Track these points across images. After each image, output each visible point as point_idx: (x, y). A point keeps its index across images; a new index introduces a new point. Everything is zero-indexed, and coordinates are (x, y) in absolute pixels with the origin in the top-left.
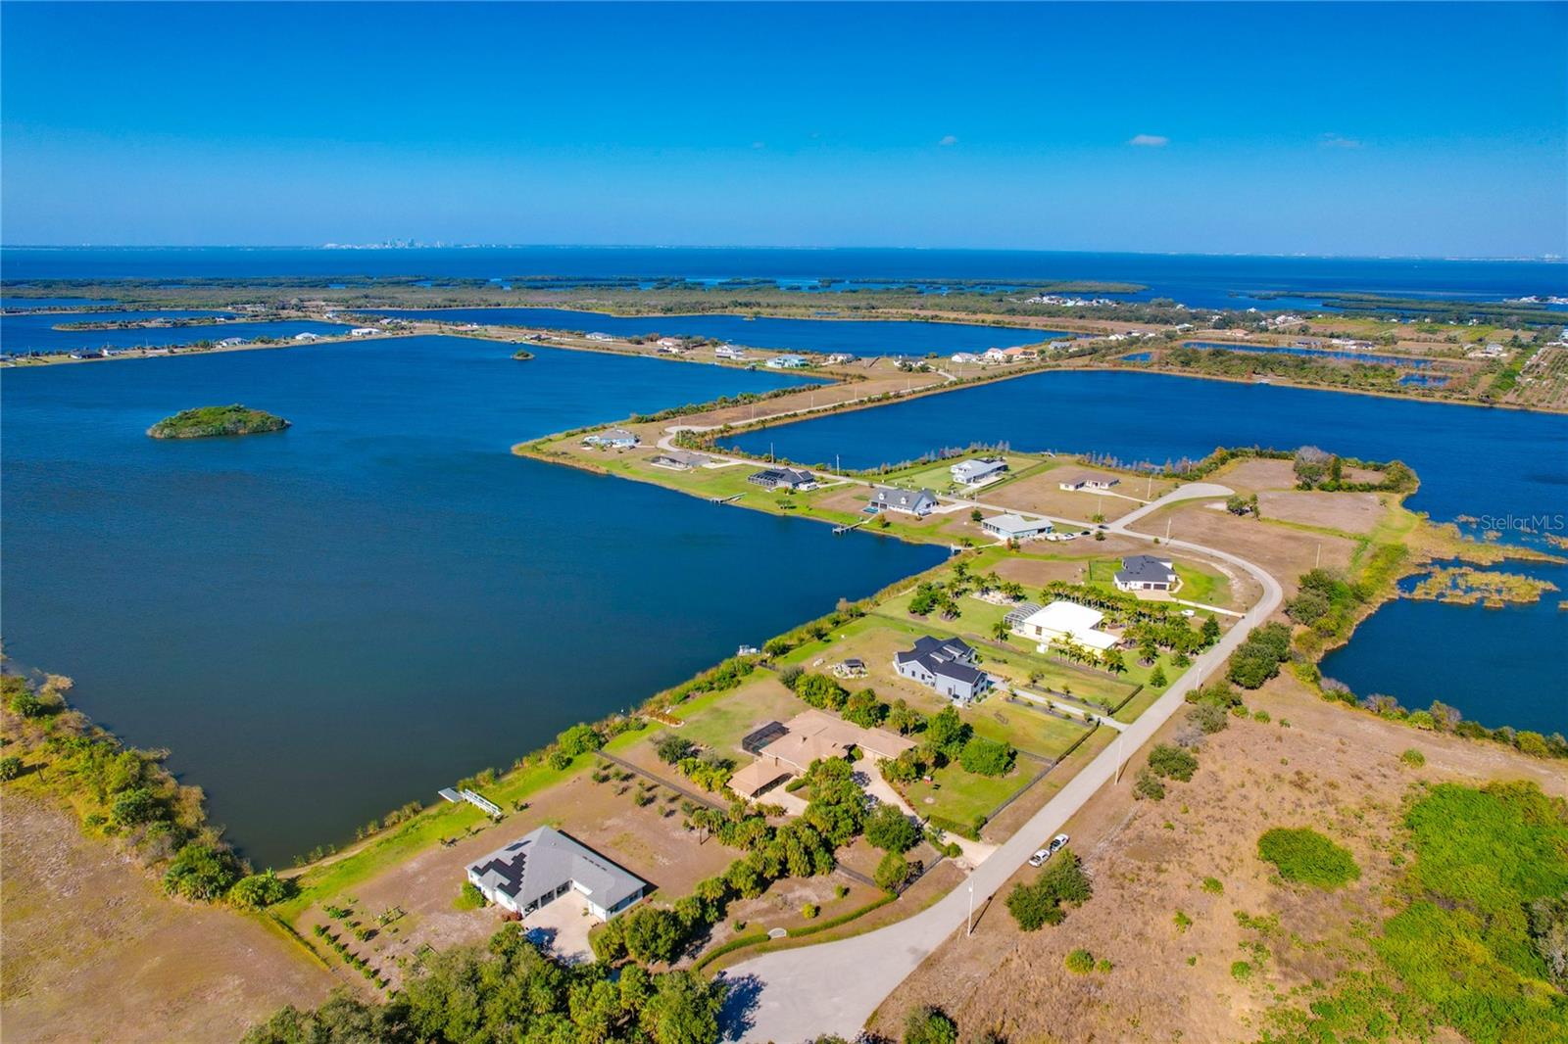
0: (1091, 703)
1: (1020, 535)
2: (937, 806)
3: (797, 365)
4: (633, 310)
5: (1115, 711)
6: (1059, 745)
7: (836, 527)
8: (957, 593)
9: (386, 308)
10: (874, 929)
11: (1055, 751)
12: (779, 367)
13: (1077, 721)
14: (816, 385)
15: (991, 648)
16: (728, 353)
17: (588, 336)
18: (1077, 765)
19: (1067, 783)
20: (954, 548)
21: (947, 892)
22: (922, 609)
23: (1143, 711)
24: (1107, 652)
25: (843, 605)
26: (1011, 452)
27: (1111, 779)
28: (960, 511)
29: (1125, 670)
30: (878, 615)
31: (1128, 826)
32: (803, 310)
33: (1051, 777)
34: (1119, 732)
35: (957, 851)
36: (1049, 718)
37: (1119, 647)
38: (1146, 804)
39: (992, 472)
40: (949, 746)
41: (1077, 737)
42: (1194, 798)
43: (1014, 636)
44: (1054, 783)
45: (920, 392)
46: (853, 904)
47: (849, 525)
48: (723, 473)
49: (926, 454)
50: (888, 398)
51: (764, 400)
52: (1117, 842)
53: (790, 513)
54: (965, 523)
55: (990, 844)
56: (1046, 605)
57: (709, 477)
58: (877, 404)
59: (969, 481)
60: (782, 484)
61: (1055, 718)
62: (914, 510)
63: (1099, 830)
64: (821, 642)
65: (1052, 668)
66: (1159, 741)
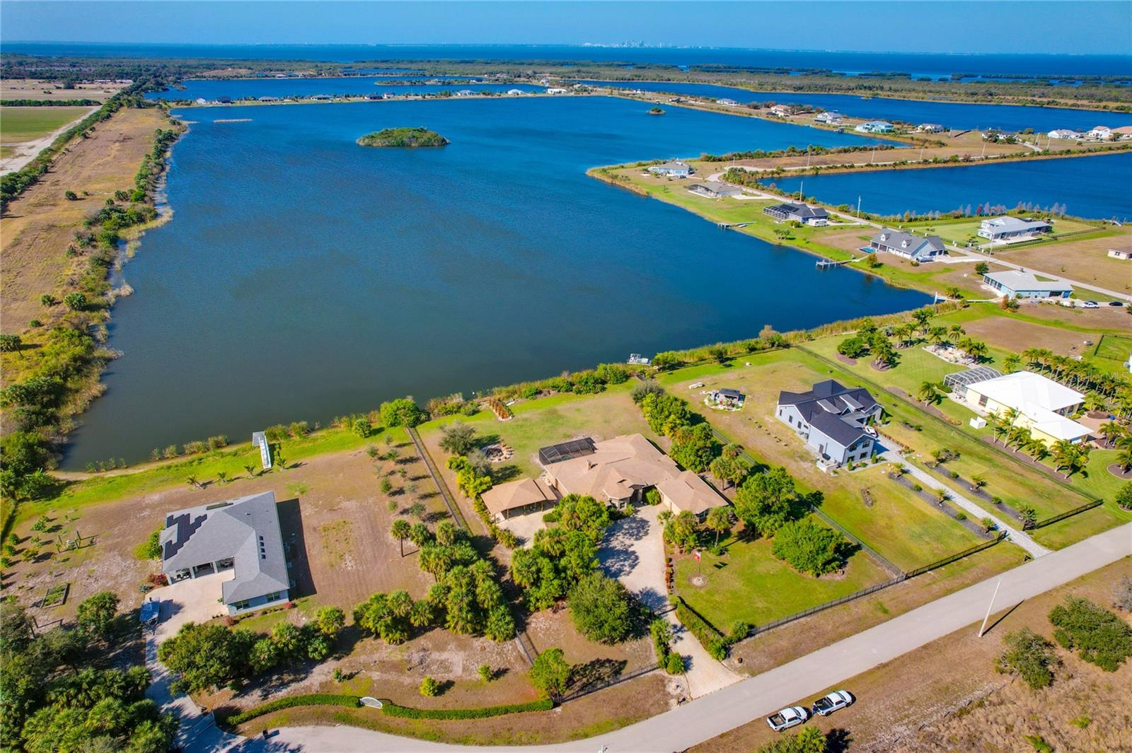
0: (1008, 507)
1: (1026, 294)
2: (702, 592)
3: (882, 131)
4: (769, 88)
5: (1039, 527)
6: (926, 552)
7: (820, 260)
8: (906, 343)
9: (589, 79)
10: (491, 743)
11: (914, 559)
12: (866, 131)
13: (973, 526)
14: (890, 145)
15: (912, 410)
16: (828, 119)
17: (718, 102)
18: (935, 588)
19: (906, 611)
20: (937, 297)
21: (625, 722)
22: (855, 352)
23: (1086, 537)
24: (1063, 446)
25: (767, 332)
26: (1067, 216)
27: (976, 625)
28: (968, 263)
29: (1085, 474)
30: (802, 349)
31: (963, 712)
32: (921, 95)
33: (884, 597)
34: (1028, 558)
35: (685, 664)
36: (933, 512)
37: (1093, 443)
38: (1013, 686)
39: (1028, 231)
40: (766, 518)
41: (959, 548)
42: (1108, 703)
43: (951, 401)
44: (886, 606)
45: (994, 158)
46: (498, 695)
47: (838, 260)
48: (747, 204)
49: (961, 207)
50: (956, 161)
51: (832, 153)
52: (930, 734)
53: (785, 243)
54: (965, 275)
55: (736, 669)
56: (1011, 373)
57: (730, 206)
58: (941, 165)
59: (996, 236)
60: (793, 217)
61: (943, 514)
62: (913, 255)
63: (911, 702)
64: (721, 366)
65: (979, 449)
66: (1078, 593)
